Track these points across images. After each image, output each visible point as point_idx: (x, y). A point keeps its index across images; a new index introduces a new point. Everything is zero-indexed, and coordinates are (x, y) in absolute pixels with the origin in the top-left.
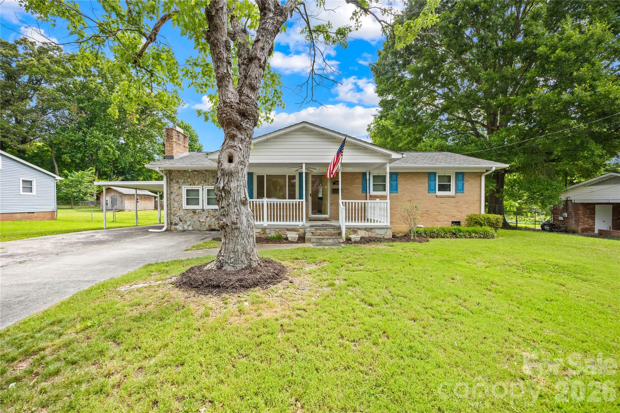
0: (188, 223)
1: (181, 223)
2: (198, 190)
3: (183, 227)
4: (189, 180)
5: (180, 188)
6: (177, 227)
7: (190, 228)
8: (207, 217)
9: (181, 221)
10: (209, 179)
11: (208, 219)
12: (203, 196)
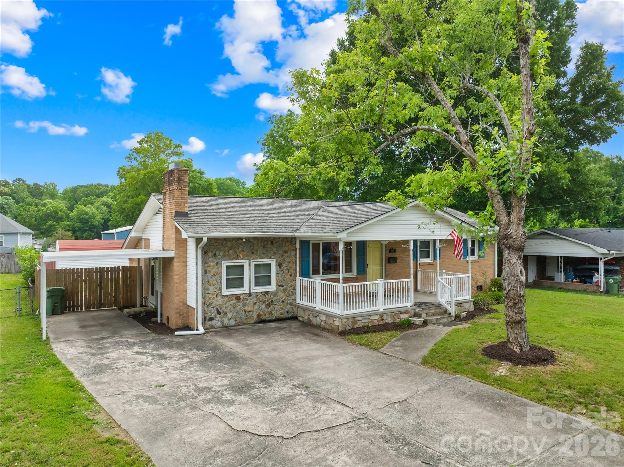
0: (230, 315)
1: (218, 316)
2: (243, 266)
3: (222, 322)
4: (231, 252)
5: (217, 263)
6: (213, 323)
7: (233, 322)
8: (255, 304)
9: (219, 313)
10: (257, 250)
11: (256, 307)
12: (249, 274)
